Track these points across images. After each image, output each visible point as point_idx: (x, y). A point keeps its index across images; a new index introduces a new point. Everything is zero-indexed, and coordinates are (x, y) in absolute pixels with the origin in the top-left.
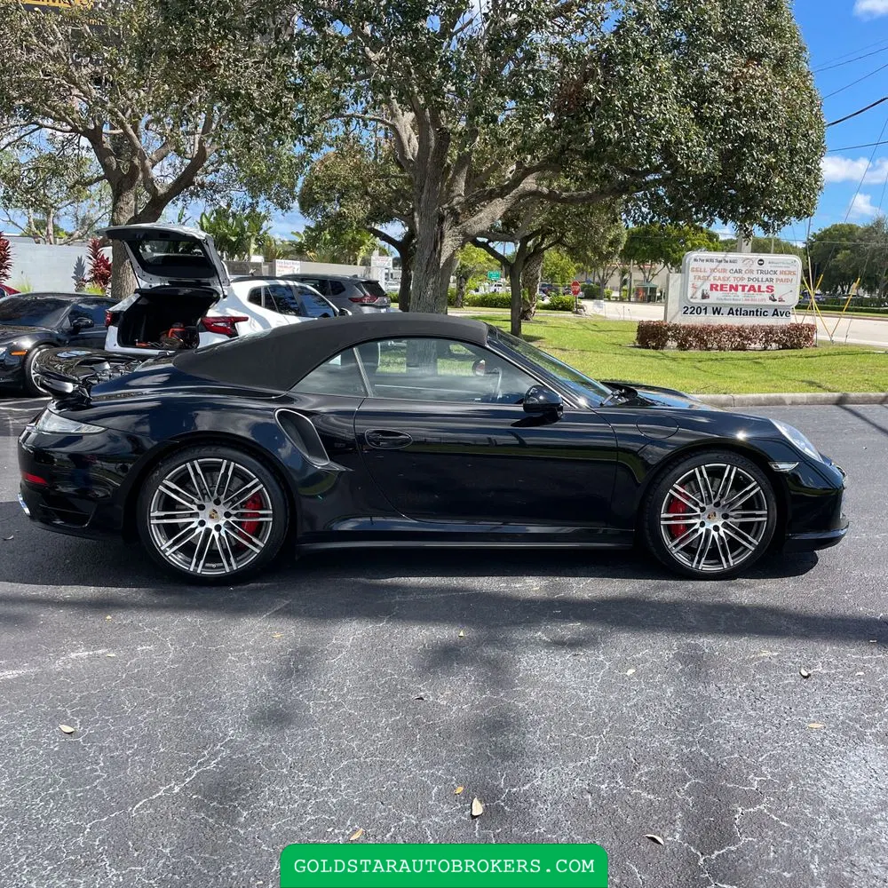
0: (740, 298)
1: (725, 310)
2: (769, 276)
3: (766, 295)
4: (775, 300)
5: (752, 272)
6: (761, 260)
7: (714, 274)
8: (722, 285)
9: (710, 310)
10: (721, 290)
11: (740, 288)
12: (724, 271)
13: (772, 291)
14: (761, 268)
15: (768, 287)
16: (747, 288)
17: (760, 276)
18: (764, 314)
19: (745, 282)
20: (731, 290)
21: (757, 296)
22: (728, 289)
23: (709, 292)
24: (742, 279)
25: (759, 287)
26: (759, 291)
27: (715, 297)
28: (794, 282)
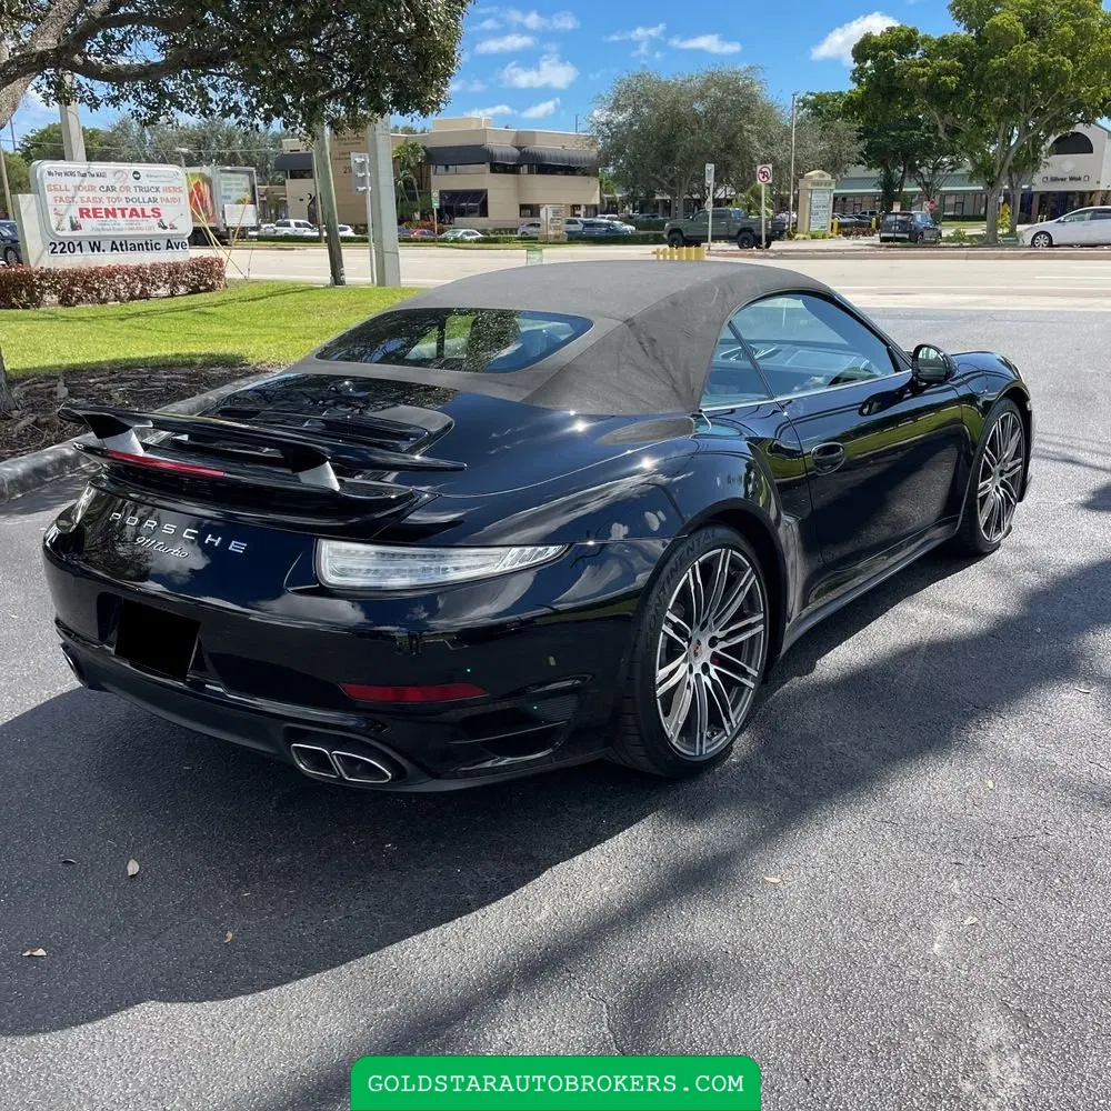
0: (121, 227)
1: (106, 245)
2: (151, 195)
3: (154, 221)
4: (165, 228)
5: (128, 189)
6: (135, 173)
7: (80, 194)
8: (94, 210)
9: (85, 245)
10: (95, 216)
11: (119, 213)
12: (92, 188)
13: (159, 215)
14: (138, 183)
15: (153, 210)
16: (127, 213)
17: (141, 195)
18: (156, 247)
19: (123, 204)
20: (107, 216)
21: (144, 223)
22: (103, 215)
23: (81, 221)
24: (118, 199)
25: (143, 210)
26: (144, 216)
27: (90, 227)
28: (183, 202)
